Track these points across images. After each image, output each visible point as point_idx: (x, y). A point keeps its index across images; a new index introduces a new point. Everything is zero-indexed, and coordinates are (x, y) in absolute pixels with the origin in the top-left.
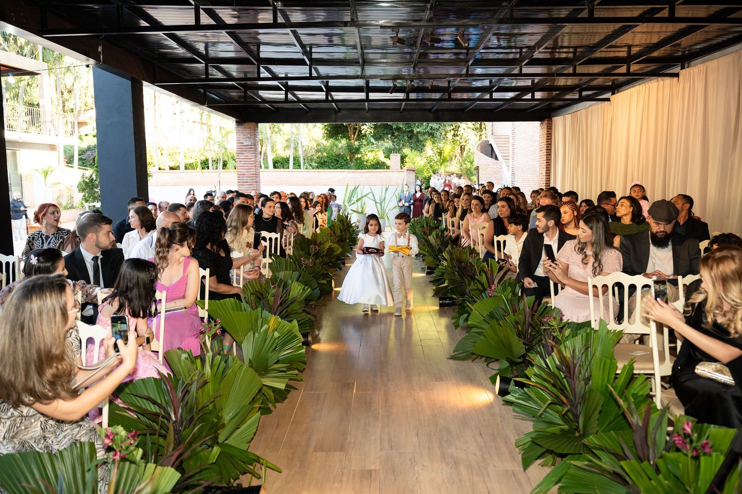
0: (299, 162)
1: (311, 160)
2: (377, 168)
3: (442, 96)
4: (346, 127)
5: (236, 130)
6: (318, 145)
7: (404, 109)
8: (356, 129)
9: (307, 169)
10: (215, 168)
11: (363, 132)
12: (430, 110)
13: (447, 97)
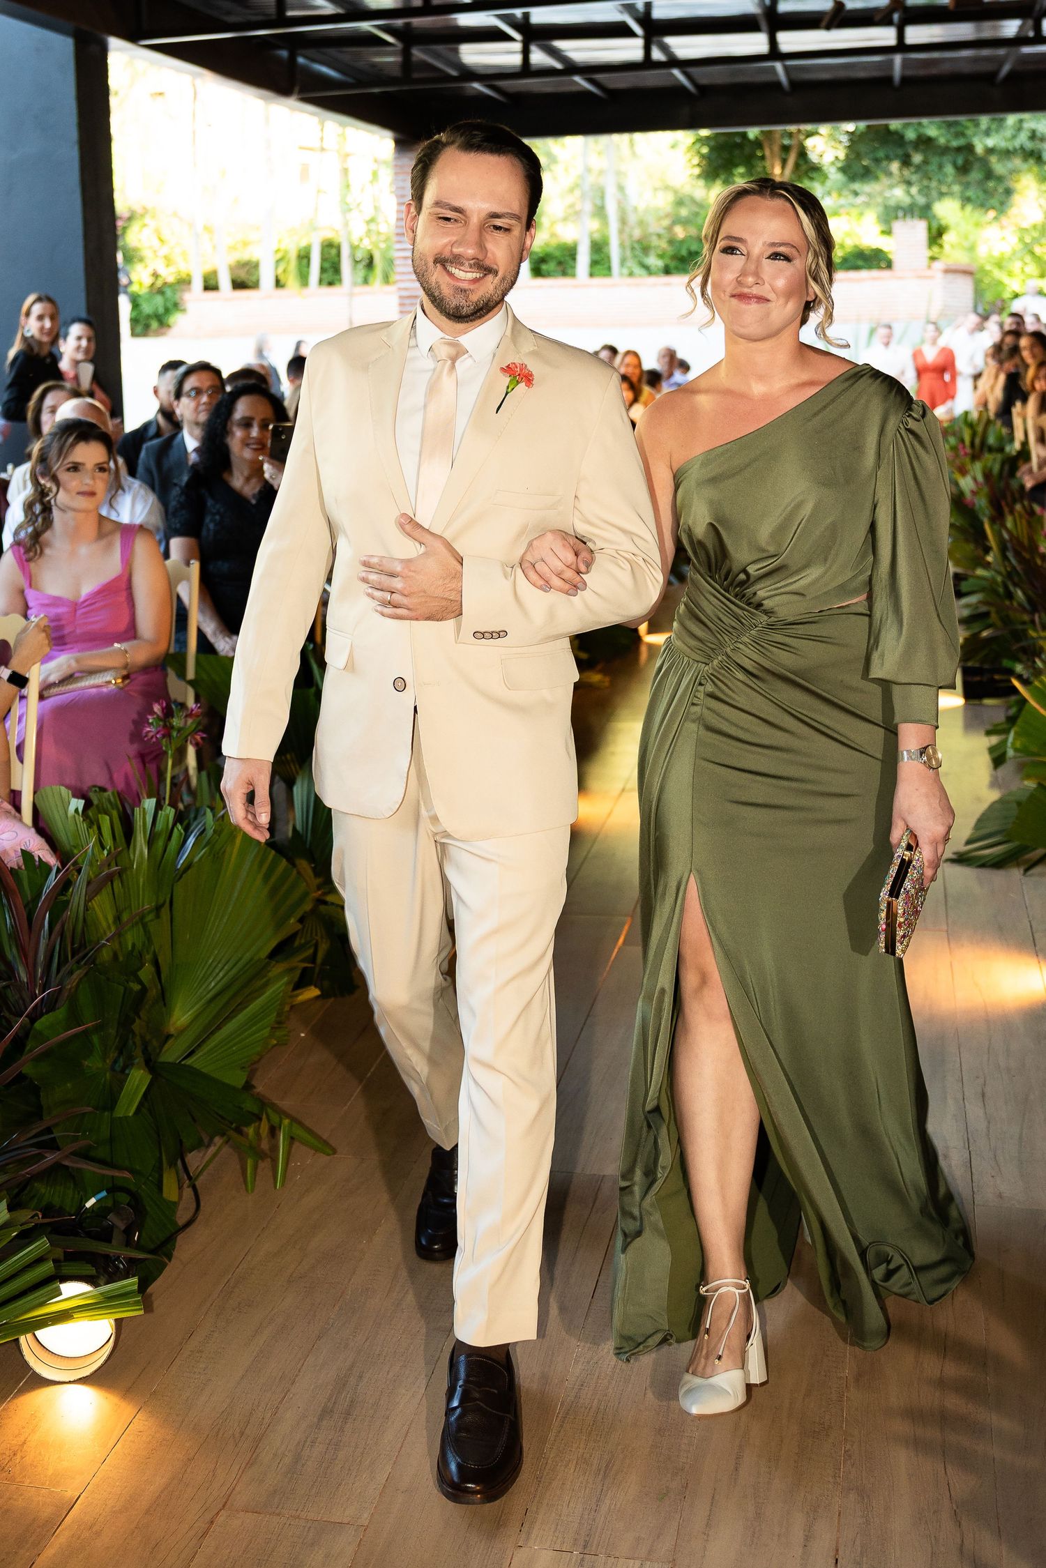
0: (608, 258)
1: (646, 250)
2: (857, 268)
3: (1021, 28)
4: (758, 144)
5: (396, 166)
6: (680, 203)
7: (905, 80)
8: (786, 149)
9: (631, 274)
10: (360, 280)
11: (813, 157)
12: (990, 77)
13: (1031, 34)
